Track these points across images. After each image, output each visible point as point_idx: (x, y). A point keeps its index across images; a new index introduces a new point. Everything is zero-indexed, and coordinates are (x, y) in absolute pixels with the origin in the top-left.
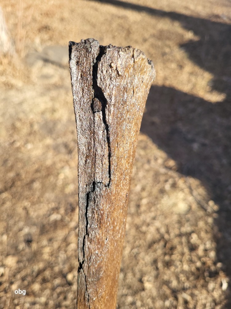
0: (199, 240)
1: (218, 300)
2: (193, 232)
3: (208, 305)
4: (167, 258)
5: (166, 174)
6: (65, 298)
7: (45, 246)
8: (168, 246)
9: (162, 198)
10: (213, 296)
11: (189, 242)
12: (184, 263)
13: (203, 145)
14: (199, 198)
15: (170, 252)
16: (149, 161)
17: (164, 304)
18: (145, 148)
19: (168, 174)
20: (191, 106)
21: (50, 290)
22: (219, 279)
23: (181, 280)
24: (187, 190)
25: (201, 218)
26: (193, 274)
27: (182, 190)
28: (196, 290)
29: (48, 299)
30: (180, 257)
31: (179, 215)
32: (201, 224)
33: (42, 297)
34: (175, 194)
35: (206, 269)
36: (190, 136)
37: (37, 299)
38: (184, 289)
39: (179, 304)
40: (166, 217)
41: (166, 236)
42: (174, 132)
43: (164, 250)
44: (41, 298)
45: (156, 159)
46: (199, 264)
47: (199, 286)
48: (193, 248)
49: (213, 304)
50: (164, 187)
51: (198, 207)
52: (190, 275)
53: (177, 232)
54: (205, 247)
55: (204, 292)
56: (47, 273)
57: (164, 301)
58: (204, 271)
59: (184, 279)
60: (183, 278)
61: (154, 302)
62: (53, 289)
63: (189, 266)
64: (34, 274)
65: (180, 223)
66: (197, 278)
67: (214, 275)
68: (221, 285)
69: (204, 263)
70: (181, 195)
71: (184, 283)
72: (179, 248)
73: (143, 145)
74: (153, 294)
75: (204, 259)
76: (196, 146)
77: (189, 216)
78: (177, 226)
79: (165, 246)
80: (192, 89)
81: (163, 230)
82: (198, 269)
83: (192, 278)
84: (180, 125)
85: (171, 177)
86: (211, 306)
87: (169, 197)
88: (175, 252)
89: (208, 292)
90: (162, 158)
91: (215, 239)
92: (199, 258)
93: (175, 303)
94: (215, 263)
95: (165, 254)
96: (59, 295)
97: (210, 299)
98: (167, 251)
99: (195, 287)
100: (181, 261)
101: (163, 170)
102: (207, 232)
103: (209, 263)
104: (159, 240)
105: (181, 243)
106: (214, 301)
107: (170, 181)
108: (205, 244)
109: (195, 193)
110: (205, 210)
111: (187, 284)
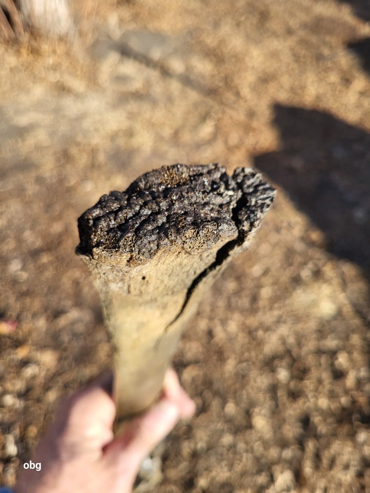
11: (332, 364)
19: (308, 254)
25: (354, 330)
40: (298, 321)
45: (290, 228)
50: (299, 274)
51: (353, 312)
61: (265, 448)
65: (321, 332)
66: (340, 421)
72: (314, 372)
85: (312, 259)
97: (357, 457)
103: (362, 400)
104: (283, 356)
105: (318, 365)
107: (311, 266)
110: (364, 317)
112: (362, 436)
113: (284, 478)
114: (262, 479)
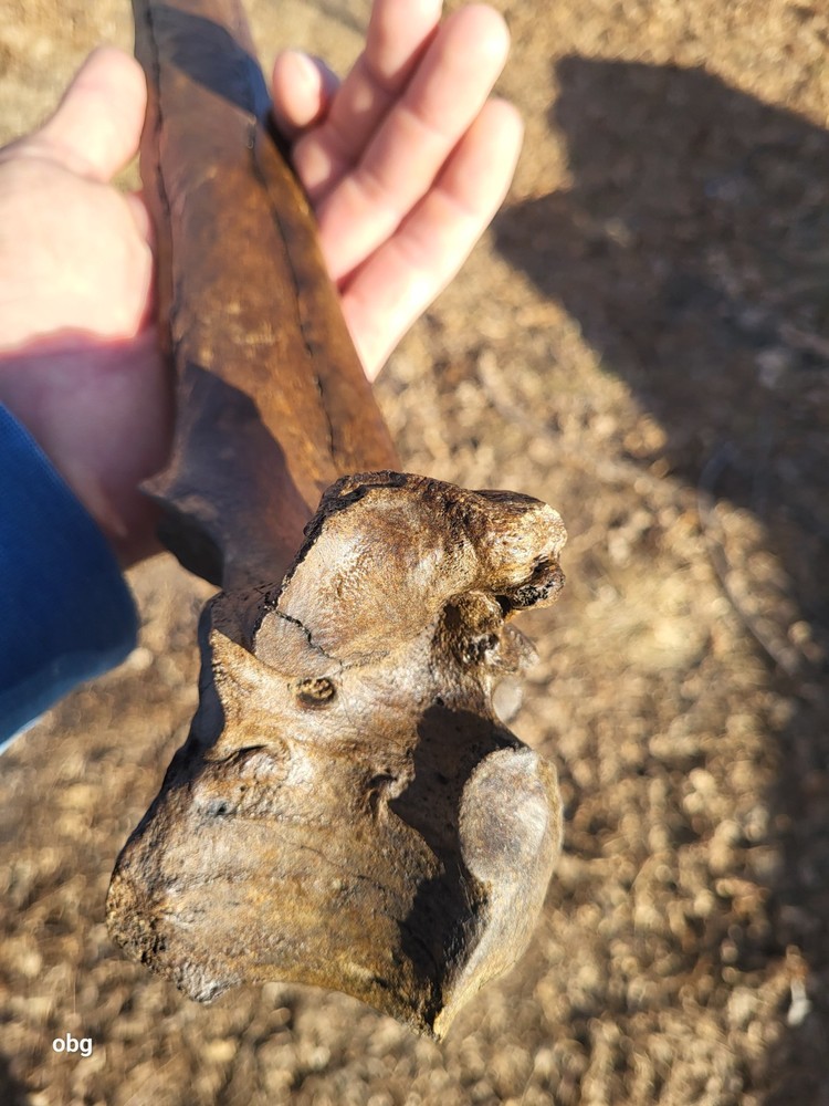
0: (719, 799)
1: (758, 1069)
2: (699, 760)
3: (714, 1084)
4: (570, 868)
5: (620, 488)
6: (128, 1008)
7: (72, 783)
8: (582, 815)
9: (593, 597)
10: (739, 1050)
12: (640, 898)
13: (809, 359)
14: (750, 606)
15: (589, 845)
16: (555, 427)
17: (531, 1062)
18: (545, 365)
20: (780, 172)
21: (73, 970)
22: (780, 981)
23: (620, 967)
24: (701, 570)
26: (672, 942)
27: (683, 565)
28: (674, 1018)
29: (60, 1004)
30: (625, 867)
31: (653, 678)
33: (36, 995)
34: (650, 584)
35: (733, 927)
36: (751, 318)
37: (19, 1002)
38: (624, 1009)
39: (593, 1067)
41: (581, 772)
42: (687, 290)
43: (567, 831)
44: (31, 1000)
46: (703, 903)
47: (688, 1000)
48: (688, 832)
49: (735, 1082)
52: (659, 951)
53: (631, 752)
54: (741, 831)
55: (707, 1027)
56: (70, 894)
57: (532, 1053)
58: (722, 936)
59: (631, 967)
60: (623, 957)
62: (85, 965)
63: (662, 911)
64: (19, 896)
67: (760, 959)
68: (785, 1002)
69: (725, 902)
70: (673, 589)
71: (626, 979)
73: (538, 347)
74: (489, 1021)
75: (727, 885)
76: (772, 363)
77: (694, 686)
78: (635, 727)
79: (570, 813)
80: (801, 87)
81: (572, 743)
82: (694, 923)
83: (663, 963)
84: (717, 259)
86: (724, 1088)
87: (620, 593)
88: (610, 845)
89: (724, 1027)
90: (615, 411)
92: (710, 877)
93: (576, 1062)
94: (773, 906)
95: (567, 848)
96: (105, 989)
98: (578, 839)
99: (672, 1001)
100: (628, 886)
101: (610, 471)
102: (758, 760)
106: (743, 1068)
108: (743, 820)
109: (736, 583)
111: (638, 988)
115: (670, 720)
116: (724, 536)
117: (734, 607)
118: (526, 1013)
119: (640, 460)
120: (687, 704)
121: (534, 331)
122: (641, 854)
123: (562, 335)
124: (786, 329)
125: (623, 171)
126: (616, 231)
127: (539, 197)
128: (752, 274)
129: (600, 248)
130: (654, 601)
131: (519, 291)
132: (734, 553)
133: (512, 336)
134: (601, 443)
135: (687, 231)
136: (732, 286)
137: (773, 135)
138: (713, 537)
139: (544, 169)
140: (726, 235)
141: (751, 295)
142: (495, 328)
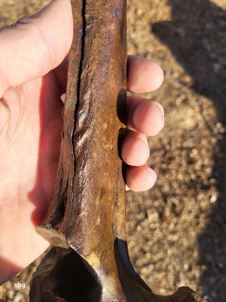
0: (198, 156)
2: (194, 148)
3: (194, 211)
4: (164, 166)
5: (179, 89)
8: (168, 156)
9: (171, 111)
11: (188, 156)
12: (179, 173)
14: (208, 118)
15: (168, 162)
17: (153, 203)
18: (163, 59)
19: (182, 89)
22: (209, 192)
24: (197, 109)
25: (205, 137)
26: (185, 183)
27: (193, 108)
28: (186, 197)
30: (176, 168)
31: (185, 131)
32: (204, 142)
34: (185, 110)
35: (199, 182)
36: (213, 55)
38: (174, 195)
39: (167, 205)
40: (171, 130)
41: (167, 147)
42: (197, 47)
43: (163, 159)
45: (172, 73)
46: (193, 177)
47: (189, 195)
48: (191, 162)
50: (175, 101)
51: (205, 126)
52: (183, 184)
53: (179, 145)
54: (203, 163)
57: (154, 201)
58: (197, 183)
59: (177, 187)
60: (175, 185)
61: (144, 200)
63: (184, 177)
65: (184, 137)
66: (189, 188)
67: (206, 188)
68: (210, 197)
69: (198, 177)
70: (190, 112)
71: (175, 189)
72: (177, 160)
73: (161, 55)
75: (200, 173)
76: (217, 67)
77: (194, 133)
78: (180, 140)
79: (164, 155)
81: (165, 141)
82: (192, 181)
83: (183, 187)
84: (205, 41)
85: (184, 93)
87: (178, 111)
88: (173, 162)
90: (179, 72)
91: (215, 158)
92: (195, 172)
93: (163, 204)
94: (209, 179)
95: (163, 162)
97: (197, 207)
98: (165, 160)
99: (185, 195)
100: (177, 171)
101: (177, 85)
102: (208, 150)
103: (204, 177)
104: (160, 149)
105: (180, 156)
106: (201, 211)
107: (183, 97)
108: (203, 161)
109: (205, 113)
110: (212, 131)
111: (178, 191)
112: (201, 196)
113: (153, 216)
114: (140, 216)
115: (188, 139)
116: (202, 103)
117: (204, 118)
118: (152, 193)
119: (184, 84)
120: (192, 137)
121: (160, 51)
122: (180, 165)
123: (167, 53)
124: (221, 59)
125: (184, 17)
126: (181, 31)
127: (162, 20)
128: (213, 45)
129: (177, 35)
130: (186, 114)
131: (157, 42)
132: (205, 107)
133: (155, 52)
134: (175, 79)
135: (199, 34)
136: (209, 48)
137: (221, 14)
138: (200, 103)
139: (164, 14)
140: (208, 36)
141: (213, 50)
142: (151, 49)
